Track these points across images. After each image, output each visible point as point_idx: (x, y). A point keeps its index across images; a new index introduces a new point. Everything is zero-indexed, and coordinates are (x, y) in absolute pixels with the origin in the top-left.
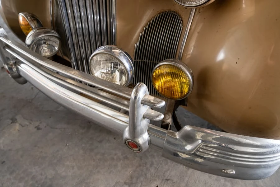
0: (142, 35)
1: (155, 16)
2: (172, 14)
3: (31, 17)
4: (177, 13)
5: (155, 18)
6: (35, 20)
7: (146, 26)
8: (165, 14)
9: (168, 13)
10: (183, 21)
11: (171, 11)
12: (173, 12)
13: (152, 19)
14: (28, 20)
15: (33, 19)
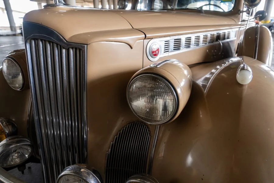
0: (113, 144)
1: (125, 126)
2: (140, 124)
3: (6, 122)
4: (144, 124)
5: (125, 128)
6: (9, 125)
7: (117, 135)
8: (134, 124)
9: (136, 124)
10: (150, 131)
11: (139, 122)
12: (141, 122)
13: (122, 129)
14: (3, 125)
15: (7, 124)
